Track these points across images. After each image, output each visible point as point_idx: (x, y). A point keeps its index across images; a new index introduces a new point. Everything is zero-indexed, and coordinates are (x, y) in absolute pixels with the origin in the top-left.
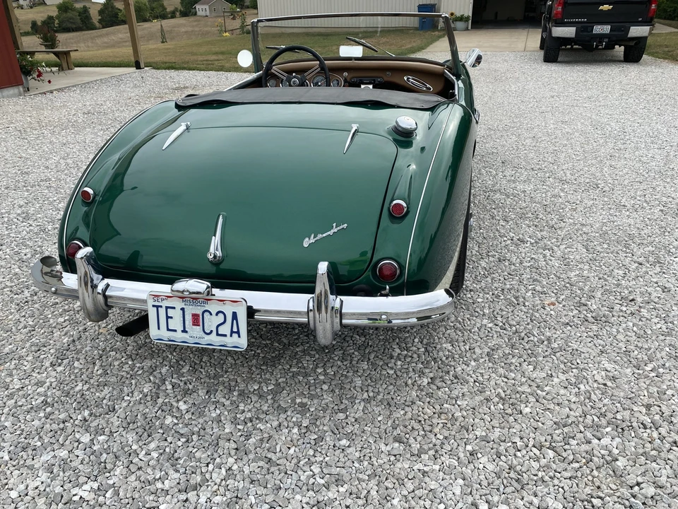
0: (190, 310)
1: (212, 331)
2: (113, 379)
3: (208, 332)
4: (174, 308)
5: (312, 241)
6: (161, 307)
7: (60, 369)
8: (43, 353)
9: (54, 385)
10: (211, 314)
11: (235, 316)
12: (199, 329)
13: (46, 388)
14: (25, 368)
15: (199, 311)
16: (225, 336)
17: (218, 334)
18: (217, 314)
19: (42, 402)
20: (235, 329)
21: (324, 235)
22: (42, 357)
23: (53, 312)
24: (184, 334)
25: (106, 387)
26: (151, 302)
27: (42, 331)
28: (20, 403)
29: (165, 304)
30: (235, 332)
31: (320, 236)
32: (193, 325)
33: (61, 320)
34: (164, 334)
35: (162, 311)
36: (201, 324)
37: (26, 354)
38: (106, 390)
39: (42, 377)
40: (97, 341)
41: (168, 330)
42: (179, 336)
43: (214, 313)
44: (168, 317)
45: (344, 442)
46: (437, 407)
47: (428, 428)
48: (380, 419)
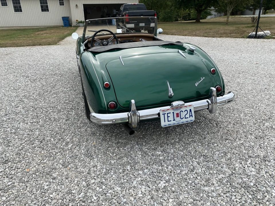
0: (176, 112)
2: (123, 155)
3: (182, 118)
4: (170, 113)
5: (197, 84)
6: (166, 114)
7: (95, 160)
8: (80, 158)
9: (101, 164)
10: (183, 112)
11: (190, 110)
12: (179, 118)
13: (100, 166)
14: (80, 165)
15: (178, 112)
16: (188, 118)
17: (185, 118)
18: (185, 111)
19: (106, 170)
20: (191, 115)
21: (200, 82)
23: (61, 145)
24: (174, 121)
25: (124, 158)
26: (161, 113)
28: (98, 174)
29: (167, 112)
30: (191, 116)
31: (199, 82)
32: (177, 117)
33: (70, 146)
34: (167, 123)
35: (166, 115)
36: (180, 116)
39: (92, 164)
40: (97, 147)
41: (168, 121)
42: (172, 123)
43: (184, 111)
44: (168, 117)
45: (215, 145)
46: (225, 129)
47: (230, 135)
48: (216, 137)
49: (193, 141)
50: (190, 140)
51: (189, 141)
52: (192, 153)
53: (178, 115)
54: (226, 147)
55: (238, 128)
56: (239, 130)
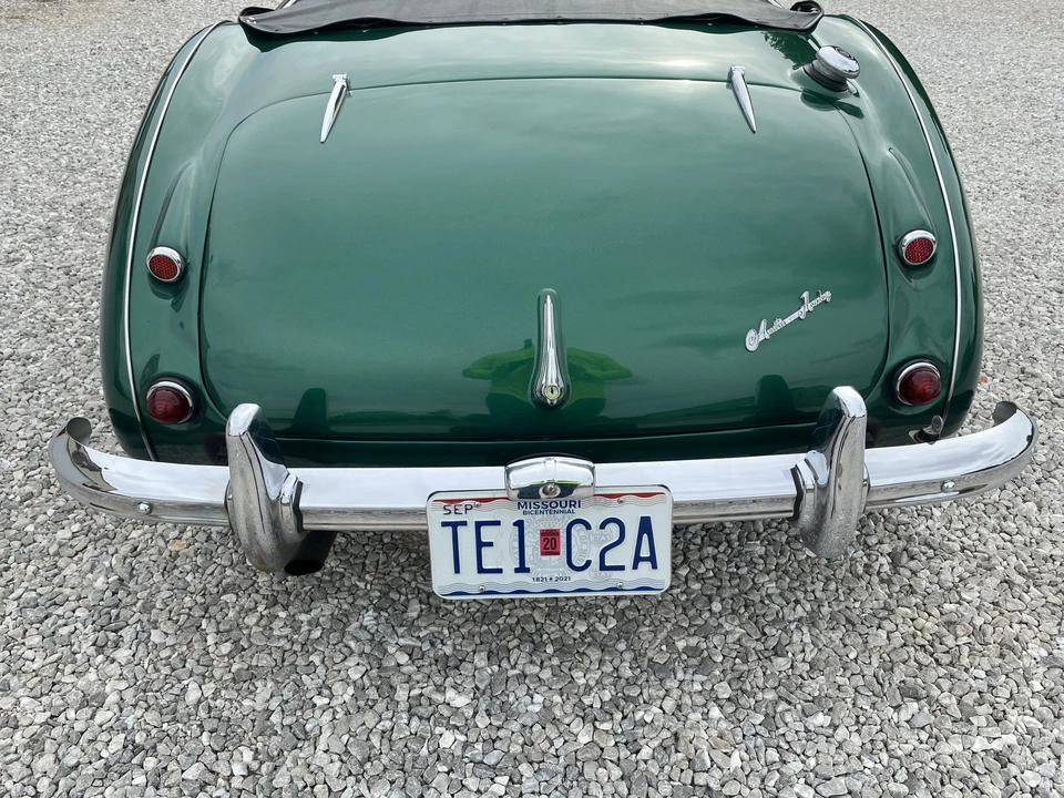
0: (536, 524)
1: (588, 563)
2: (265, 661)
3: (579, 563)
4: (497, 523)
5: (764, 334)
6: (464, 523)
7: (123, 654)
8: (61, 622)
9: (129, 696)
10: (588, 527)
11: (645, 526)
12: (556, 564)
13: (116, 709)
14: (35, 666)
15: (558, 522)
16: (621, 568)
17: (603, 567)
18: (603, 526)
19: (125, 747)
20: (645, 552)
21: (788, 321)
22: (64, 631)
23: (34, 518)
24: (522, 577)
25: (258, 684)
26: (436, 517)
27: (31, 568)
28: (70, 761)
29: (473, 517)
30: (645, 559)
31: (779, 324)
32: (543, 554)
33: (64, 534)
34: (470, 579)
35: (467, 536)
36: (563, 550)
37: (20, 630)
38: (264, 690)
39: (90, 683)
40: (176, 572)
41: (481, 570)
42: (509, 580)
43: (595, 522)
44: (480, 545)
45: (821, 719)
46: (936, 612)
47: (946, 659)
48: (852, 656)
49: (693, 651)
50: (681, 644)
51: (670, 644)
52: (646, 753)
53: (550, 543)
54: (884, 756)
55: (1025, 617)
56: (1028, 634)
